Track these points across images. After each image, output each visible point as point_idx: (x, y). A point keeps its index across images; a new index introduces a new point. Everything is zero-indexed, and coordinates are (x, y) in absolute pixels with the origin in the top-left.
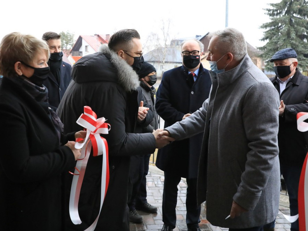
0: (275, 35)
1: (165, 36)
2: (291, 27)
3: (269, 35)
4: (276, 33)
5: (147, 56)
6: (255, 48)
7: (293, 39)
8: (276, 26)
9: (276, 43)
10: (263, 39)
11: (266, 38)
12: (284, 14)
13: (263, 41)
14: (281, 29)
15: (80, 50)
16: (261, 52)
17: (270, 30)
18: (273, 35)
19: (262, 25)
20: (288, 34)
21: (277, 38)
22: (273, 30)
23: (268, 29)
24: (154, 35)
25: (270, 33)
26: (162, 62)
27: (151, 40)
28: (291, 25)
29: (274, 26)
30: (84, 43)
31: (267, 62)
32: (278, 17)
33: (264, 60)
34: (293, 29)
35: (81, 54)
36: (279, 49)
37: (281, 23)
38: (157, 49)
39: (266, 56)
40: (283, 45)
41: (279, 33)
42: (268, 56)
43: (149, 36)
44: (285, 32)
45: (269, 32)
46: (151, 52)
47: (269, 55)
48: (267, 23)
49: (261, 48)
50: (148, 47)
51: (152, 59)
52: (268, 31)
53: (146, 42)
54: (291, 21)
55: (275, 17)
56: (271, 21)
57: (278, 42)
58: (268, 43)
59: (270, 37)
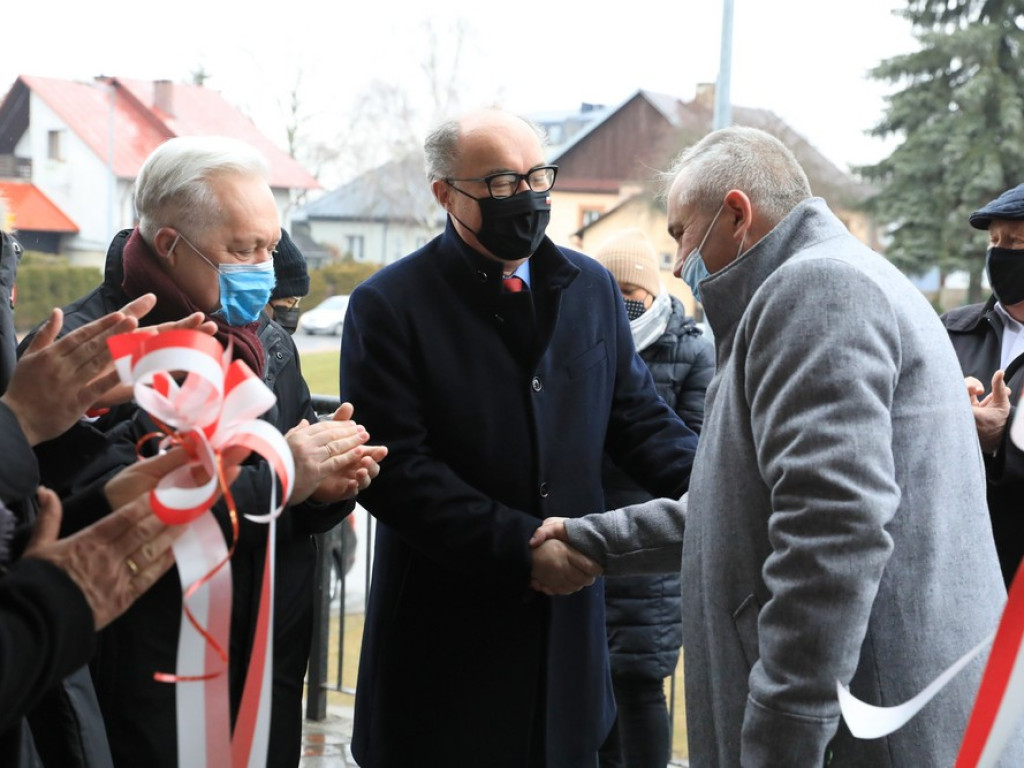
0: (932, 110)
1: (438, 102)
2: (1002, 76)
3: (906, 111)
4: (938, 103)
5: (354, 191)
6: (844, 169)
7: (1008, 134)
8: (939, 73)
9: (936, 148)
10: (881, 131)
11: (895, 125)
12: (974, 15)
13: (878, 139)
14: (959, 85)
15: (23, 150)
16: (871, 189)
17: (912, 90)
18: (923, 113)
19: (877, 64)
20: (990, 109)
21: (940, 126)
22: (925, 87)
23: (904, 82)
24: (387, 92)
25: (911, 104)
26: (425, 221)
27: (372, 118)
28: (1005, 70)
29: (932, 71)
30: (41, 119)
31: (896, 233)
32: (950, 28)
33: (883, 223)
34: (1010, 88)
35: (24, 170)
36: (947, 176)
37: (964, 58)
38: (398, 160)
39: (889, 207)
40: (963, 159)
41: (947, 103)
42: (897, 205)
43: (366, 99)
44: (977, 99)
45: (909, 97)
46: (371, 172)
47: (905, 200)
48: (900, 57)
49: (869, 172)
50: (358, 152)
51: (375, 204)
52: (901, 95)
53: (352, 127)
54: (1004, 49)
55: (937, 27)
56: (918, 47)
57: (945, 142)
58: (900, 148)
59: (910, 121)
